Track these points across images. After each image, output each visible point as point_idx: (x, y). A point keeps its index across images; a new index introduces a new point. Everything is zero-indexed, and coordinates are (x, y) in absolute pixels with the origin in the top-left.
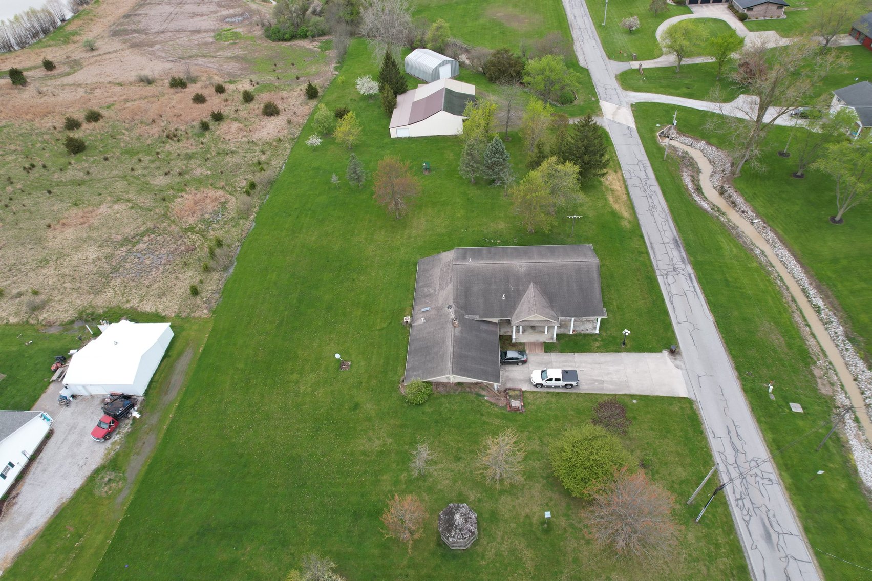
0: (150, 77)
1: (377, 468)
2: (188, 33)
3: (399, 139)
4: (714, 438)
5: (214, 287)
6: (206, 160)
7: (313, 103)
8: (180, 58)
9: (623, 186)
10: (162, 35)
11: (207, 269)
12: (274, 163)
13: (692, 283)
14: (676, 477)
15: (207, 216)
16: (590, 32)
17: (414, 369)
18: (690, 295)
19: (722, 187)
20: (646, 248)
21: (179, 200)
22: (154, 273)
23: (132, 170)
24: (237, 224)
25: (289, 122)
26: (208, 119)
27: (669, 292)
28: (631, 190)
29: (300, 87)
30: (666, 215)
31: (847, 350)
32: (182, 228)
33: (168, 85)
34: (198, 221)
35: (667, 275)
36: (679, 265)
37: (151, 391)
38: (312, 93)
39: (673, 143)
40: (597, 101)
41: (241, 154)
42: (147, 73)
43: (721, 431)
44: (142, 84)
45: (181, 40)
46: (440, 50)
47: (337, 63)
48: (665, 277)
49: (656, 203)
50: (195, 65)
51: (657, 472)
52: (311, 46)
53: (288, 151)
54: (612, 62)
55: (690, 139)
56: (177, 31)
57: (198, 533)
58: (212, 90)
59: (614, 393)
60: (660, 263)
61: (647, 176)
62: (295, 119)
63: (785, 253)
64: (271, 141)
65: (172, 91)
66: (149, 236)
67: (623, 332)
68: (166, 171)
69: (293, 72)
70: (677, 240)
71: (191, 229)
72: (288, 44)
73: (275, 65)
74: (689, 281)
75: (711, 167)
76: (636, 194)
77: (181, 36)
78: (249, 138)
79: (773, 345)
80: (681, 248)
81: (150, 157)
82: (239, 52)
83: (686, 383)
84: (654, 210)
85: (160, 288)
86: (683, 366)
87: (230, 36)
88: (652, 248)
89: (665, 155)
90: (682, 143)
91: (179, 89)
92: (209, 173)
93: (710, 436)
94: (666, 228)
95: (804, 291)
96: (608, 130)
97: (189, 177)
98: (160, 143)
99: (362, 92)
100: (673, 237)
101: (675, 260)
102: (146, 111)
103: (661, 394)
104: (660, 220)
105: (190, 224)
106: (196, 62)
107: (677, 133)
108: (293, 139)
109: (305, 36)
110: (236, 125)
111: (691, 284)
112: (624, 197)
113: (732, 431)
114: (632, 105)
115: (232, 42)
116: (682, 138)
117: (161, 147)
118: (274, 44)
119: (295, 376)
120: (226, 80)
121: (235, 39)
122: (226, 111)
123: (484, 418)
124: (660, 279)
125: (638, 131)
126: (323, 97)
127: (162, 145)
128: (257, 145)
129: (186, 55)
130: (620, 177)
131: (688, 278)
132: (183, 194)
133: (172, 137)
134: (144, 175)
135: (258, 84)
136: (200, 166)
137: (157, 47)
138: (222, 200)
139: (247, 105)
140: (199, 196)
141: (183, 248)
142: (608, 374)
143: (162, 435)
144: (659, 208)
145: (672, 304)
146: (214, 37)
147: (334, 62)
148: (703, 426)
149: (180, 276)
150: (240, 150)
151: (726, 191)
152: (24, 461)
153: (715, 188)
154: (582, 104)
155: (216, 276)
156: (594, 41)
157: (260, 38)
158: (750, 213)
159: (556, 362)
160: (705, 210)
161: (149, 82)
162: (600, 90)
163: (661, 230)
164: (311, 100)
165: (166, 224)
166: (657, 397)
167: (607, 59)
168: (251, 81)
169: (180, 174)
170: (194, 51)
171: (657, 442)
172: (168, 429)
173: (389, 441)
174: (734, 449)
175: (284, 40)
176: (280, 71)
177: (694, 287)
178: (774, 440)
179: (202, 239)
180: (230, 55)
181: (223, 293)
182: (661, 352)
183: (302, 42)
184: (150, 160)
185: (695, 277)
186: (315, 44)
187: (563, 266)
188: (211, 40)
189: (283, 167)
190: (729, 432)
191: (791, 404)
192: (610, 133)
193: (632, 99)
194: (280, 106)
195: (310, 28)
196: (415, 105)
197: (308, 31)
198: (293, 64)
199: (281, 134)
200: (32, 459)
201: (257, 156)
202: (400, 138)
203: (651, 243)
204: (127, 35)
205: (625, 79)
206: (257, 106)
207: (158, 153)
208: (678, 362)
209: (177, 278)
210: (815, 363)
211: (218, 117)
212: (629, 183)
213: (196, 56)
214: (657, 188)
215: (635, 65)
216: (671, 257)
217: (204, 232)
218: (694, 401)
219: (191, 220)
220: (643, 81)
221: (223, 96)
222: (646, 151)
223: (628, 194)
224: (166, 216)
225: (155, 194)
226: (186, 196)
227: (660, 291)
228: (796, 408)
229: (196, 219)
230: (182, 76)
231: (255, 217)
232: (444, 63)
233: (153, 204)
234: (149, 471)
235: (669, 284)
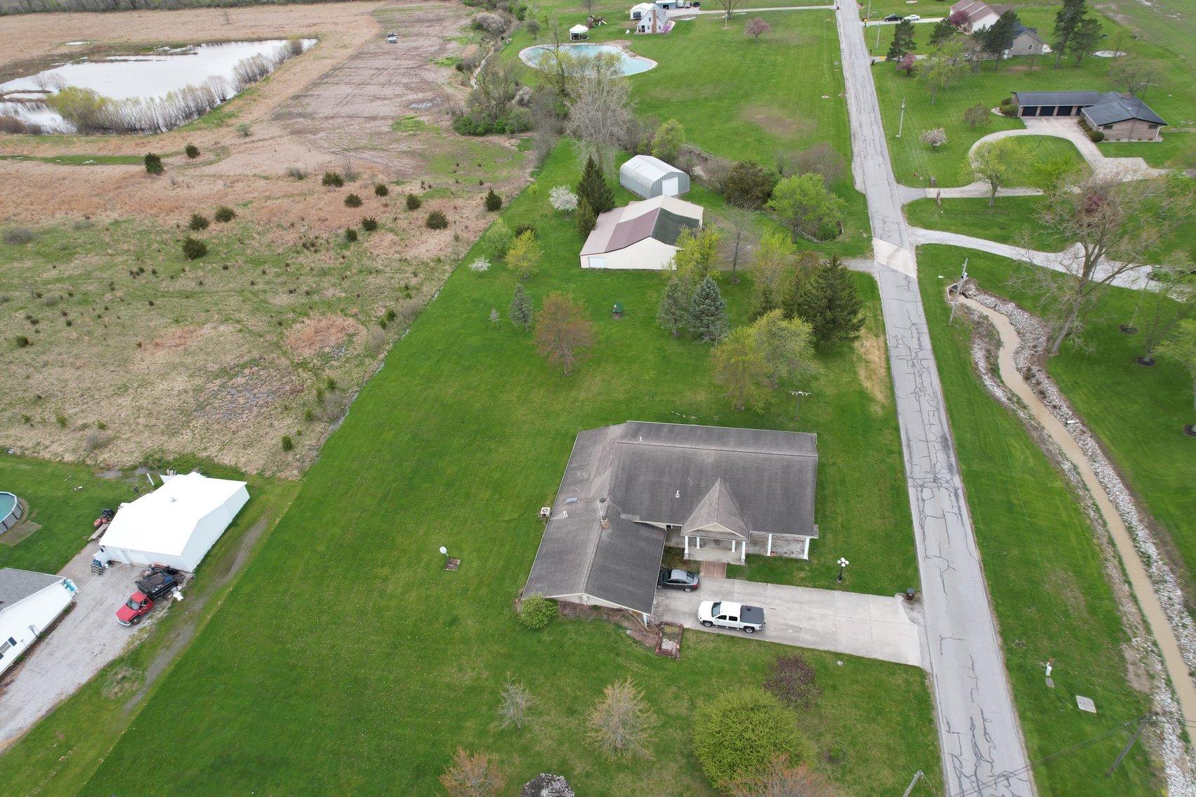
0: (302, 172)
1: (462, 710)
2: (362, 120)
3: (592, 270)
4: (949, 732)
5: (314, 442)
6: (343, 279)
7: (494, 216)
8: (345, 150)
9: (884, 356)
10: (331, 121)
11: (310, 418)
12: (425, 289)
13: (958, 502)
14: (877, 783)
15: (327, 350)
16: (878, 147)
17: (538, 579)
18: (952, 518)
19: (1029, 370)
20: (900, 445)
21: (298, 326)
22: (245, 416)
23: (252, 283)
24: (362, 363)
25: (457, 238)
26: (356, 227)
27: (921, 512)
28: (894, 363)
29: (481, 195)
30: (938, 402)
31: (1184, 626)
32: (292, 362)
33: (320, 182)
34: (315, 355)
35: (922, 486)
36: (944, 474)
37: (204, 567)
38: (493, 204)
39: (968, 302)
40: (870, 239)
41: (387, 275)
42: (300, 166)
43: (960, 724)
44: (291, 178)
45: (351, 127)
46: (668, 159)
47: (535, 168)
48: (919, 489)
49: (927, 384)
50: (360, 158)
51: (850, 771)
52: (507, 145)
53: (447, 275)
54: (901, 186)
55: (993, 299)
56: (349, 117)
57: (212, 766)
58: (372, 190)
59: (812, 647)
60: (916, 469)
61: (920, 346)
62: (465, 235)
63: (1108, 471)
64: (429, 261)
65: (324, 189)
66: (251, 368)
67: (839, 562)
68: (292, 288)
69: (479, 175)
70: (946, 439)
71: (304, 365)
72: (480, 139)
73: (458, 165)
74: (953, 498)
75: (1019, 340)
76: (899, 369)
77: (353, 122)
78: (402, 254)
79: (1066, 606)
80: (951, 450)
81: (278, 270)
82: (417, 145)
83: (921, 646)
84: (922, 394)
85: (248, 436)
86: (921, 621)
87: (410, 125)
88: (909, 447)
89: (951, 319)
90: (982, 304)
91: (333, 187)
92: (343, 295)
93: (943, 728)
94: (934, 420)
95: (1130, 530)
96: (877, 278)
97: (317, 298)
98: (293, 252)
99: (556, 207)
100: (941, 433)
101: (938, 467)
102: (287, 212)
103: (880, 657)
104: (927, 408)
105: (304, 358)
106: (363, 155)
107: (977, 289)
108: (455, 261)
109: (502, 131)
110: (391, 236)
111: (955, 504)
112: (883, 372)
113: (978, 727)
114: (917, 247)
115: (412, 132)
116: (982, 297)
117: (293, 257)
118: (463, 138)
119: (385, 571)
120: (393, 180)
121: (417, 130)
122: (383, 219)
123: (620, 660)
124: (912, 492)
125: (920, 283)
126: (507, 209)
127: (295, 255)
128: (410, 264)
129: (352, 146)
130: (882, 344)
131: (952, 495)
132: (305, 319)
133: (310, 246)
134: (265, 292)
135: (430, 187)
136: (334, 285)
137: (322, 134)
138: (351, 331)
139: (411, 213)
140: (324, 323)
141: (288, 388)
142: (810, 618)
143: (202, 628)
144: (929, 391)
145: (923, 528)
146: (392, 126)
147: (532, 165)
148: (934, 713)
149: (276, 423)
150: (388, 269)
151: (1034, 376)
152: (30, 638)
153: (1019, 370)
154: (847, 240)
155: (319, 427)
156: (881, 158)
157: (447, 130)
158: (1064, 409)
159: (739, 593)
160: (997, 400)
161: (300, 176)
162: (876, 224)
163: (926, 422)
164: (491, 213)
165: (275, 355)
166: (875, 660)
167: (895, 183)
168: (423, 183)
169: (308, 293)
170: (364, 142)
171: (859, 726)
172: (212, 620)
173: (485, 674)
174: (976, 754)
175: (475, 134)
176: (462, 172)
177: (959, 507)
178: (1041, 750)
179: (314, 378)
180: (405, 148)
181: (322, 450)
182: (893, 596)
183: (497, 138)
184: (276, 273)
185: (964, 493)
186: (513, 141)
187: (765, 459)
188: (387, 129)
189: (436, 296)
190: (973, 727)
191: (1079, 698)
192: (879, 283)
193: (920, 239)
194: (450, 216)
195: (510, 121)
196: (620, 227)
197: (506, 125)
198: (480, 166)
199: (443, 253)
200: (41, 638)
201: (407, 278)
202: (594, 269)
203: (908, 440)
204: (290, 119)
205: (915, 211)
206: (421, 215)
207: (287, 265)
208: (915, 614)
209: (271, 425)
210: (1129, 640)
211: (370, 226)
212: (893, 353)
213: (364, 148)
214: (931, 364)
215: (932, 193)
216: (934, 461)
217: (318, 369)
218: (928, 674)
219: (307, 353)
220: (940, 215)
221: (384, 199)
222: (925, 311)
223: (889, 368)
224: (277, 345)
225: (272, 317)
226: (307, 321)
227: (908, 508)
228: (1086, 704)
229: (313, 352)
230: (339, 172)
231: (386, 357)
232: (669, 176)
233: (266, 329)
234: (174, 673)
235: (923, 500)
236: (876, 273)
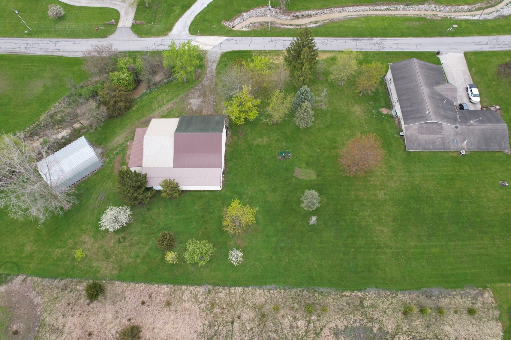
4: (483, 49)
18: (395, 42)
19: (293, 16)
20: (361, 51)
27: (396, 49)
30: (330, 39)
31: (412, 8)
35: (383, 47)
54: (111, 36)
59: (470, 76)
60: (373, 48)
61: (289, 41)
63: (351, 8)
70: (354, 39)
74: (386, 41)
75: (269, 17)
80: (359, 38)
84: (325, 43)
89: (270, 28)
90: (240, 23)
94: (342, 41)
95: (376, 10)
100: (350, 40)
101: (370, 42)
104: (335, 42)
107: (230, 22)
114: (193, 35)
116: (236, 22)
148: (478, 51)
151: (297, 16)
153: (293, 19)
163: (344, 43)
166: (467, 62)
167: (104, 39)
174: (487, 45)
177: (390, 39)
185: (383, 38)
190: (478, 45)
192: (234, 50)
193: (183, 33)
205: (147, 33)
208: (444, 53)
210: (424, 17)
215: (125, 25)
218: (465, 52)
220: (154, 25)
222: (260, 36)
228: (455, 26)
235: (390, 47)
236: (223, 50)
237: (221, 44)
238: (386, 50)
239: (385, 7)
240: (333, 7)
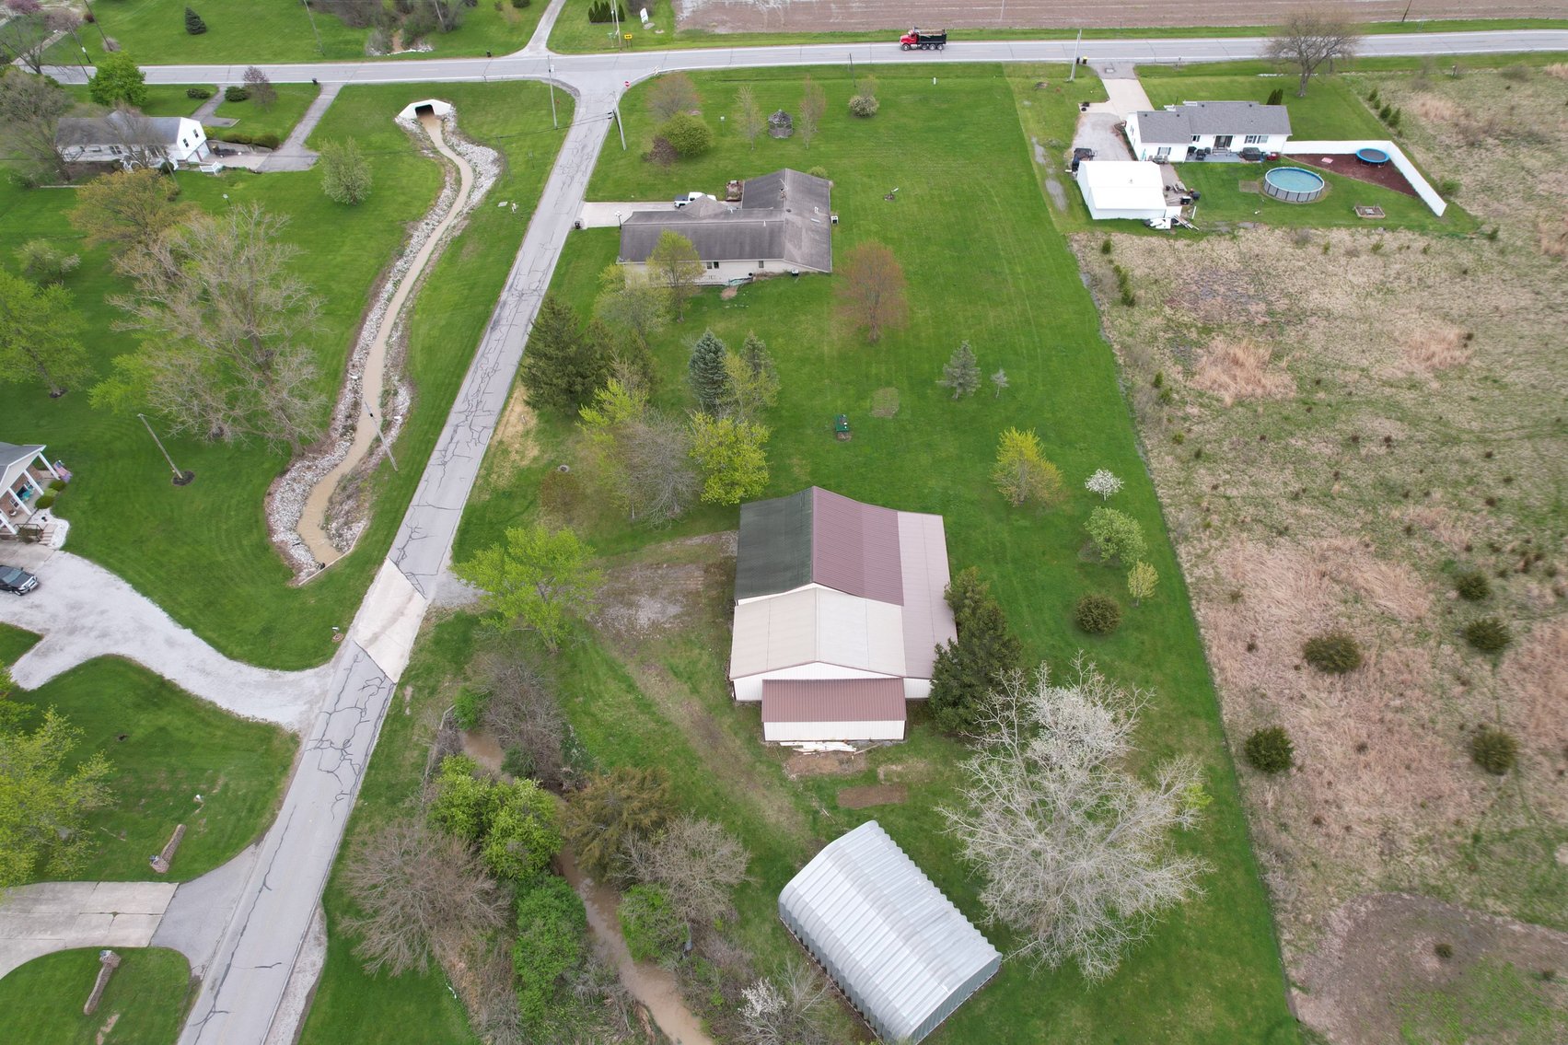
9: (506, 413)
13: (513, 281)
18: (525, 271)
28: (499, 405)
30: (477, 363)
35: (535, 291)
36: (512, 300)
48: (539, 287)
49: (476, 384)
60: (533, 302)
61: (455, 431)
70: (492, 327)
74: (515, 284)
80: (493, 320)
84: (488, 370)
88: (530, 319)
94: (493, 344)
96: (448, 554)
100: (494, 332)
101: (513, 305)
104: (492, 356)
113: (566, 186)
131: (514, 287)
144: (478, 375)
145: (550, 264)
153: (352, 440)
163: (500, 344)
177: (514, 278)
185: (505, 288)
189: (1140, 450)
192: (451, 542)
203: (528, 323)
216: (514, 309)
231: (1110, 348)
235: (539, 281)
236: (443, 568)
237: (410, 575)
238: (546, 287)
239: (389, 286)
240: (347, 362)
